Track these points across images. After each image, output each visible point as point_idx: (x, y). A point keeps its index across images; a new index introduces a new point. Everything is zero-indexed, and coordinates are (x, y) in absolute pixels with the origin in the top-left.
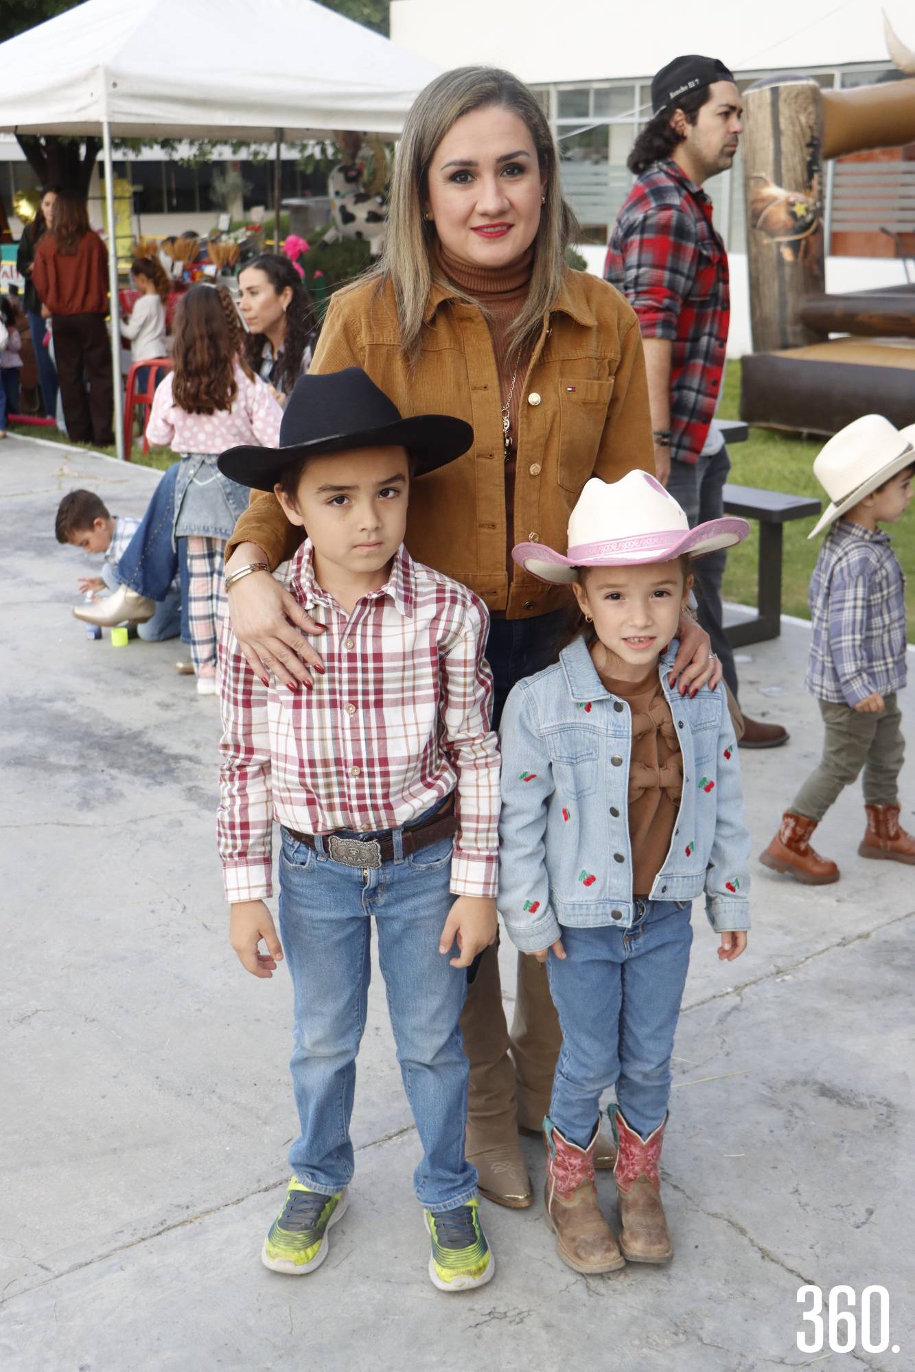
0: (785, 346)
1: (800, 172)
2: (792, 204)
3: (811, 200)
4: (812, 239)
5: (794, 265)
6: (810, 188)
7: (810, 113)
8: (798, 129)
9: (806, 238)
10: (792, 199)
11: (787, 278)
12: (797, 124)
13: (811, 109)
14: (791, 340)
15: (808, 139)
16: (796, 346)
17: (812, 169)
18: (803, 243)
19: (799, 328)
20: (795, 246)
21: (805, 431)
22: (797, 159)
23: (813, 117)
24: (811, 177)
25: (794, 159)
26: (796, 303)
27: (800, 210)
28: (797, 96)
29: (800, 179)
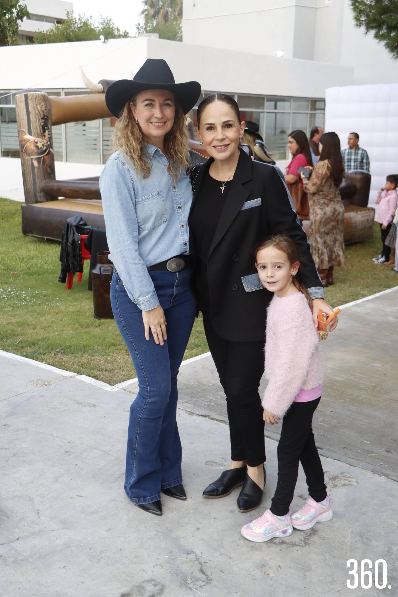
0: (37, 202)
1: (39, 129)
2: (37, 143)
3: (45, 141)
4: (46, 157)
5: (38, 168)
6: (45, 136)
7: (42, 105)
8: (37, 112)
9: (44, 157)
10: (36, 140)
11: (36, 173)
12: (36, 109)
13: (42, 104)
14: (39, 199)
15: (42, 116)
16: (41, 202)
17: (45, 128)
18: (42, 159)
19: (42, 194)
20: (38, 160)
21: (46, 237)
22: (37, 124)
23: (44, 107)
24: (44, 131)
25: (36, 124)
26: (41, 183)
27: (40, 145)
28: (36, 98)
29: (39, 132)
